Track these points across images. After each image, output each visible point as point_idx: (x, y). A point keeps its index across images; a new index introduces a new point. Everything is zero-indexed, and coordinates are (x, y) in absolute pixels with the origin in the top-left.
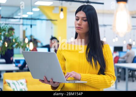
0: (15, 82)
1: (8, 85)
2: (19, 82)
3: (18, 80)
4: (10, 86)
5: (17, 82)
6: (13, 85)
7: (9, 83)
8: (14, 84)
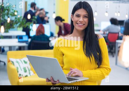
0: (18, 60)
1: (12, 64)
2: (22, 60)
3: (22, 58)
4: (14, 65)
5: (20, 60)
6: (17, 64)
7: (13, 62)
8: (17, 62)
